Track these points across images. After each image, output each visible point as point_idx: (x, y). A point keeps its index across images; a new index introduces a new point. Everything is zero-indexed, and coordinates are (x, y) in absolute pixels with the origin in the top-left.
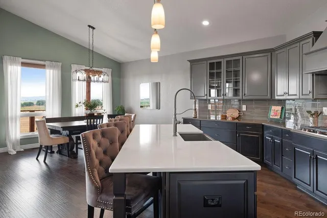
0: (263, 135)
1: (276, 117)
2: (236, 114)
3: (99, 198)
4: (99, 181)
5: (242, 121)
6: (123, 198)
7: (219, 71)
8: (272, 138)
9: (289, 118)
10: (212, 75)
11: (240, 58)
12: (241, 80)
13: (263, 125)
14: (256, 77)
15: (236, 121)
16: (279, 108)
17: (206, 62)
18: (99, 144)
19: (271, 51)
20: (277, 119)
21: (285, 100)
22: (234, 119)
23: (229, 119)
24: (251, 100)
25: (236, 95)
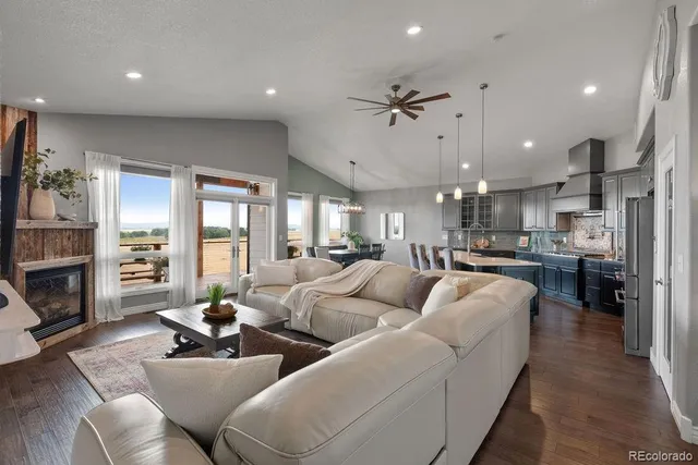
2: (487, 244)
9: (533, 246)
10: (464, 209)
11: (492, 195)
12: (492, 214)
13: (514, 252)
16: (527, 238)
19: (520, 191)
20: (525, 247)
21: (531, 232)
24: (502, 231)
25: (487, 227)
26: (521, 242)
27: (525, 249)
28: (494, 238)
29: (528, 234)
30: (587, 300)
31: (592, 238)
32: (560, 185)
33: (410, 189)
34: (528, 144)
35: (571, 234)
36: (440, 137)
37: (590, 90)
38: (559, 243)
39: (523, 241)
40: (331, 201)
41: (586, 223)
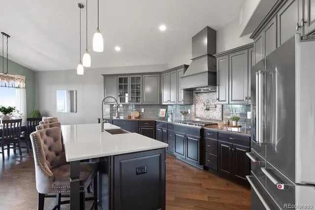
0: (155, 127)
1: (163, 116)
2: (137, 115)
3: (53, 185)
4: (50, 172)
5: (141, 120)
6: (78, 180)
7: (125, 84)
8: (161, 129)
9: (169, 116)
10: (120, 87)
11: (141, 76)
12: (141, 92)
13: (156, 121)
14: (148, 89)
15: (138, 119)
16: (165, 110)
17: (116, 77)
18: (45, 142)
19: (160, 74)
20: (163, 117)
21: (167, 105)
22: (136, 118)
23: (133, 118)
24: (148, 105)
25: (137, 102)
26: (160, 113)
27: (163, 119)
28: (143, 110)
30: (206, 165)
31: (208, 109)
32: (186, 67)
34: (163, 28)
35: (193, 106)
38: (185, 113)
39: (162, 112)
41: (203, 98)
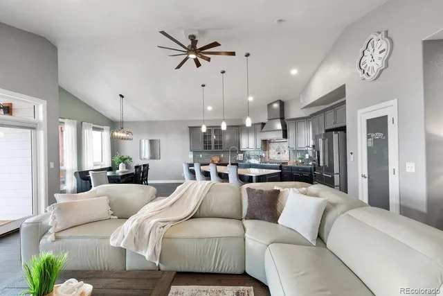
2: (218, 159)
7: (210, 135)
10: (205, 137)
12: (223, 141)
19: (238, 127)
21: (245, 151)
25: (219, 148)
27: (242, 161)
28: (222, 156)
29: (242, 152)
31: (279, 153)
32: (263, 124)
33: (164, 122)
35: (267, 152)
36: (203, 86)
37: (294, 72)
39: (240, 157)
40: (94, 129)
41: (275, 146)
